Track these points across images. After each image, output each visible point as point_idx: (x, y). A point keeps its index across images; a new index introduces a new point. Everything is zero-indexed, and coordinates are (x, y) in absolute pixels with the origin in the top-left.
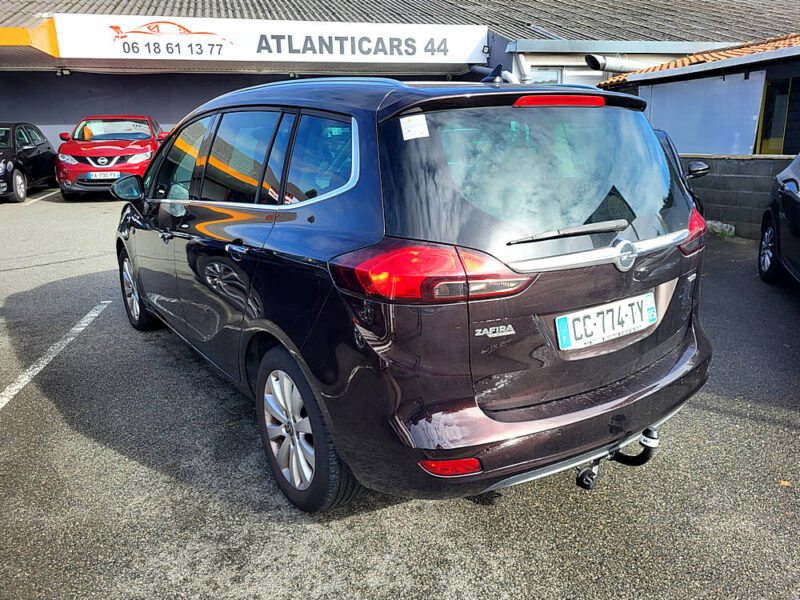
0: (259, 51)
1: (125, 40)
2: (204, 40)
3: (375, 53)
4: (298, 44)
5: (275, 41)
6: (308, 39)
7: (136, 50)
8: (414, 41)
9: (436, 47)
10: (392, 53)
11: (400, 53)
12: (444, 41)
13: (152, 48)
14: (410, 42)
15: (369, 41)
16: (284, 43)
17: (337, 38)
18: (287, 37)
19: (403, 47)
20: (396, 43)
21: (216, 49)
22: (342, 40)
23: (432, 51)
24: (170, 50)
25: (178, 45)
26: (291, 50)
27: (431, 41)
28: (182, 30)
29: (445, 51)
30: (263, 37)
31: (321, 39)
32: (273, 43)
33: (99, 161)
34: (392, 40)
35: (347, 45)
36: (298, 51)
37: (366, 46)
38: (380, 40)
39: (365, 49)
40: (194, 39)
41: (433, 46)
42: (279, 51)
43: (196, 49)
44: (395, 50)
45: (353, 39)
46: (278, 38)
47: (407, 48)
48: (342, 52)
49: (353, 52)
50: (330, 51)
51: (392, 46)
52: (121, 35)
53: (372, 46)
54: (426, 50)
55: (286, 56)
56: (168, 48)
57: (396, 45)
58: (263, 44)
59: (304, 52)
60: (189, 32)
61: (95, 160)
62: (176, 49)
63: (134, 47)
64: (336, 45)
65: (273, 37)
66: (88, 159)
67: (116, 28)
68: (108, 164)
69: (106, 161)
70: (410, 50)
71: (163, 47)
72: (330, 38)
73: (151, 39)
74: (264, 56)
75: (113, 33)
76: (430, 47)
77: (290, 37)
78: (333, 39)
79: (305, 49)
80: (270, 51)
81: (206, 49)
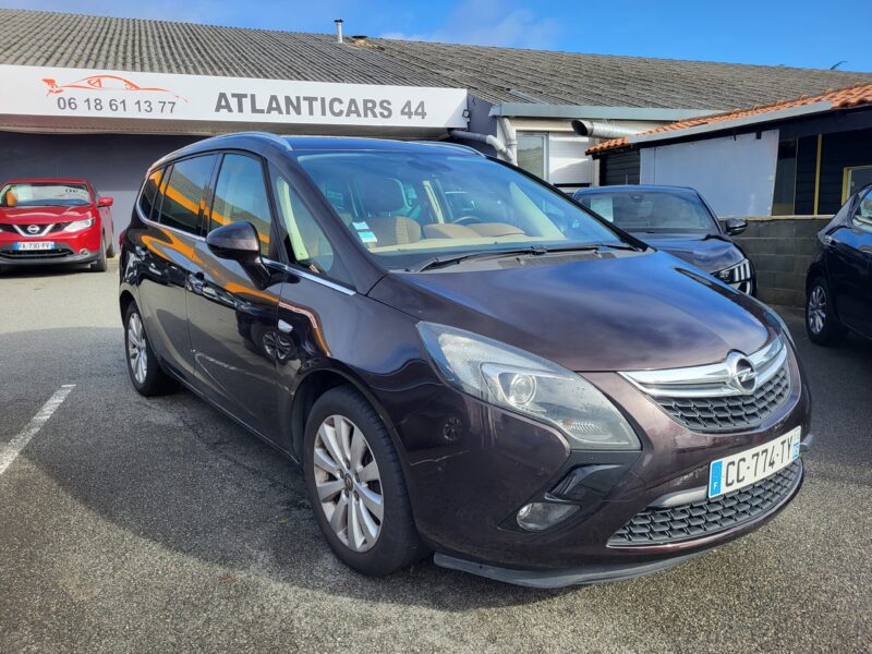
0: (217, 110)
1: (60, 95)
2: (154, 97)
3: (348, 115)
4: (262, 104)
5: (236, 99)
6: (274, 98)
7: (73, 106)
8: (389, 103)
9: (413, 110)
10: (366, 115)
11: (375, 115)
12: (422, 104)
13: (93, 104)
14: (385, 104)
15: (341, 102)
16: (247, 102)
17: (305, 99)
18: (249, 96)
19: (378, 110)
20: (370, 105)
21: (168, 106)
22: (311, 100)
23: (410, 114)
24: (114, 107)
25: (124, 102)
26: (254, 110)
27: (408, 104)
29: (423, 115)
30: (222, 96)
31: (288, 99)
32: (234, 102)
33: (29, 229)
34: (366, 102)
35: (317, 105)
36: (262, 111)
37: (337, 107)
38: (353, 102)
39: (336, 110)
40: (142, 96)
41: (410, 109)
42: (241, 110)
43: (144, 106)
44: (369, 112)
45: (323, 100)
46: (240, 97)
47: (382, 111)
48: (311, 113)
49: (324, 113)
50: (298, 111)
51: (366, 108)
52: (56, 89)
53: (345, 107)
54: (403, 113)
55: (247, 116)
56: (111, 105)
57: (370, 107)
58: (222, 102)
59: (269, 112)
61: (24, 227)
62: (121, 106)
63: (71, 103)
64: (304, 105)
65: (234, 95)
66: (16, 227)
67: (50, 82)
68: (39, 232)
69: (37, 229)
70: (386, 113)
71: (105, 104)
72: (298, 98)
73: (93, 94)
74: (223, 116)
75: (47, 87)
76: (406, 110)
77: (253, 97)
78: (302, 99)
79: (270, 109)
80: (230, 110)
81: (156, 107)
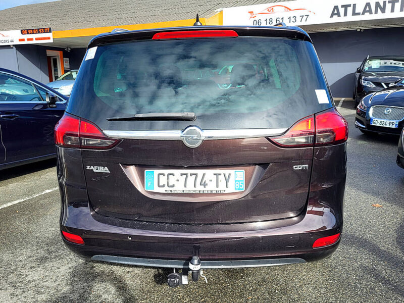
0: (332, 16)
1: (255, 19)
2: (298, 14)
4: (359, 9)
5: (344, 8)
6: (368, 4)
7: (260, 24)
13: (268, 21)
16: (350, 10)
18: (352, 6)
21: (305, 18)
22: (393, 2)
25: (283, 18)
26: (354, 14)
28: (287, 9)
30: (336, 7)
31: (377, 4)
32: (342, 11)
35: (397, 6)
36: (359, 14)
42: (345, 14)
43: (292, 19)
46: (346, 7)
48: (393, 11)
49: (402, 10)
52: (253, 16)
55: (350, 18)
56: (277, 21)
58: (335, 12)
59: (363, 14)
60: (290, 10)
63: (259, 22)
64: (389, 6)
65: (342, 6)
67: (251, 12)
71: (274, 21)
72: (385, 2)
73: (268, 17)
74: (336, 19)
75: (250, 15)
77: (354, 5)
78: (387, 2)
79: (364, 12)
80: (339, 16)
81: (298, 19)
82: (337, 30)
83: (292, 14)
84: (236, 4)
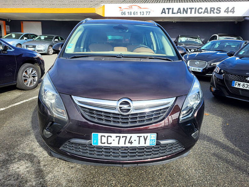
0: (162, 13)
1: (122, 11)
2: (145, 11)
3: (204, 13)
4: (175, 11)
5: (168, 10)
6: (179, 9)
7: (125, 14)
8: (220, 8)
9: (229, 10)
10: (210, 13)
11: (214, 13)
12: (233, 8)
13: (129, 13)
14: (219, 9)
15: (202, 9)
16: (171, 11)
17: (190, 8)
19: (215, 11)
20: (212, 9)
21: (148, 13)
22: (191, 9)
23: (228, 12)
24: (134, 14)
25: (137, 12)
26: (173, 13)
27: (228, 8)
28: (139, 7)
29: (233, 12)
30: (164, 9)
31: (184, 9)
32: (167, 11)
34: (211, 8)
35: (193, 10)
36: (175, 13)
37: (200, 10)
38: (206, 8)
39: (200, 12)
41: (228, 10)
42: (168, 13)
43: (142, 13)
44: (212, 12)
45: (196, 8)
46: (169, 9)
47: (217, 11)
48: (191, 13)
49: (195, 13)
50: (187, 13)
51: (211, 10)
53: (203, 11)
54: (225, 12)
55: (171, 15)
57: (212, 10)
58: (163, 11)
59: (177, 13)
60: (141, 8)
62: (136, 14)
63: (124, 13)
64: (189, 10)
65: (167, 9)
67: (120, 8)
70: (218, 12)
71: (132, 13)
72: (187, 8)
73: (129, 11)
74: (164, 15)
75: (119, 9)
76: (227, 11)
77: (173, 9)
78: (188, 8)
79: (178, 12)
80: (165, 13)
81: (145, 13)
82: (163, 21)
83: (142, 10)
84: (111, 2)
